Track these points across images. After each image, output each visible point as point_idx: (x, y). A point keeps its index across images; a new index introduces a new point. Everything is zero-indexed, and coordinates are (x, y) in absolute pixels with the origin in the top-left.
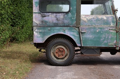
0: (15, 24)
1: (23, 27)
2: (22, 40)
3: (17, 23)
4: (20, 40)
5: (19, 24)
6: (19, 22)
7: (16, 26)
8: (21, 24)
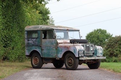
0: (7, 45)
1: (13, 48)
2: (12, 59)
3: (9, 45)
4: (11, 59)
5: (10, 45)
6: (10, 44)
7: (8, 47)
8: (12, 45)
